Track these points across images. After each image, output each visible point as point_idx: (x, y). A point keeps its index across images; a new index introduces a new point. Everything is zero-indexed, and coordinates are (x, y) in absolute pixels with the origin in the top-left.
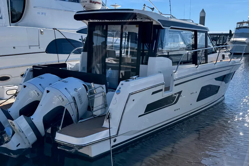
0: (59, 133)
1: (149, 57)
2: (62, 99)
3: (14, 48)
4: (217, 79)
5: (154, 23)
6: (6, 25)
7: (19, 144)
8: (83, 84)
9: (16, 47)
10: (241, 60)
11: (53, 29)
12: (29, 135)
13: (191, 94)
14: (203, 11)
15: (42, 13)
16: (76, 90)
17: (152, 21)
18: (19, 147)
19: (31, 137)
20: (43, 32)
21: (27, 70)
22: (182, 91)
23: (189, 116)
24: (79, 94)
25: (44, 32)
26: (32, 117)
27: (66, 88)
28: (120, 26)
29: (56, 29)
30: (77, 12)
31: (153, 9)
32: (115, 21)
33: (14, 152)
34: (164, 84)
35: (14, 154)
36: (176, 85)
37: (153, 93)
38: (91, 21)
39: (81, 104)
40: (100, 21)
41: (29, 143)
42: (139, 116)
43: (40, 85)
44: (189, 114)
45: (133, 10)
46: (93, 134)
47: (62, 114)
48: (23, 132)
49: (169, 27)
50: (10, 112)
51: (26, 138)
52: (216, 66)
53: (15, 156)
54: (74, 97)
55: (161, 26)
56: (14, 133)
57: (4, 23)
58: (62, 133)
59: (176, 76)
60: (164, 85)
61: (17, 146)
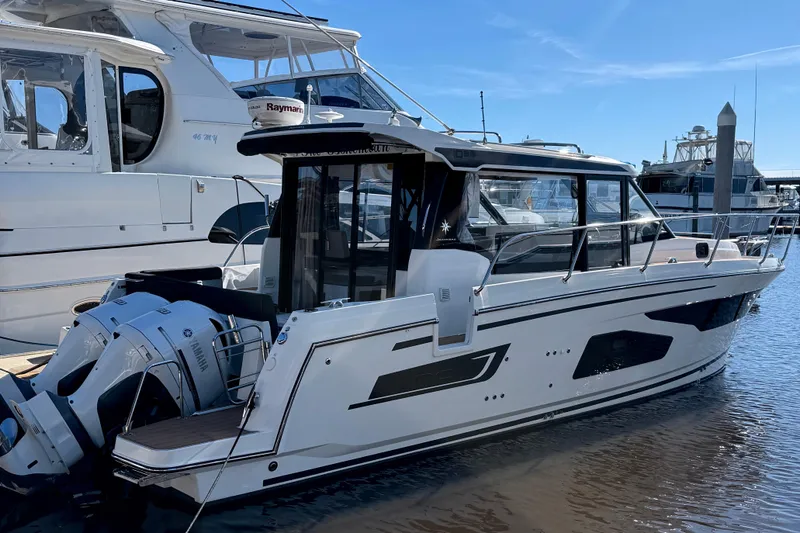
0: (123, 437)
1: (413, 251)
2: (148, 354)
3: (122, 228)
4: (652, 315)
5: (428, 159)
6: (100, 169)
7: (36, 462)
8: (211, 320)
9: (126, 228)
10: (763, 261)
11: (234, 177)
12: (60, 441)
13: (548, 354)
14: (728, 110)
15: (208, 137)
16: (188, 333)
17: (422, 152)
18: (35, 470)
19: (68, 447)
20: (202, 187)
21: (113, 284)
22: (509, 345)
23: (548, 419)
24: (198, 344)
25: (205, 187)
26: (70, 398)
27: (160, 329)
28: (353, 166)
29: (242, 178)
30: (246, 134)
31: (418, 120)
32: (340, 154)
33: (22, 481)
34: (435, 323)
35: (20, 486)
36: (481, 328)
37: (398, 346)
38: (289, 156)
39: (203, 369)
40: (309, 155)
41: (62, 462)
42: (352, 407)
43: (113, 319)
44: (549, 414)
45: (361, 125)
46: (199, 443)
47: (136, 391)
48: (44, 432)
49: (476, 166)
50: (34, 385)
51: (53, 447)
52: (648, 276)
53: (23, 491)
54: (180, 351)
55: (445, 164)
56: (21, 433)
57: (96, 164)
58: (130, 440)
59: (483, 301)
60: (436, 325)
61: (30, 466)
